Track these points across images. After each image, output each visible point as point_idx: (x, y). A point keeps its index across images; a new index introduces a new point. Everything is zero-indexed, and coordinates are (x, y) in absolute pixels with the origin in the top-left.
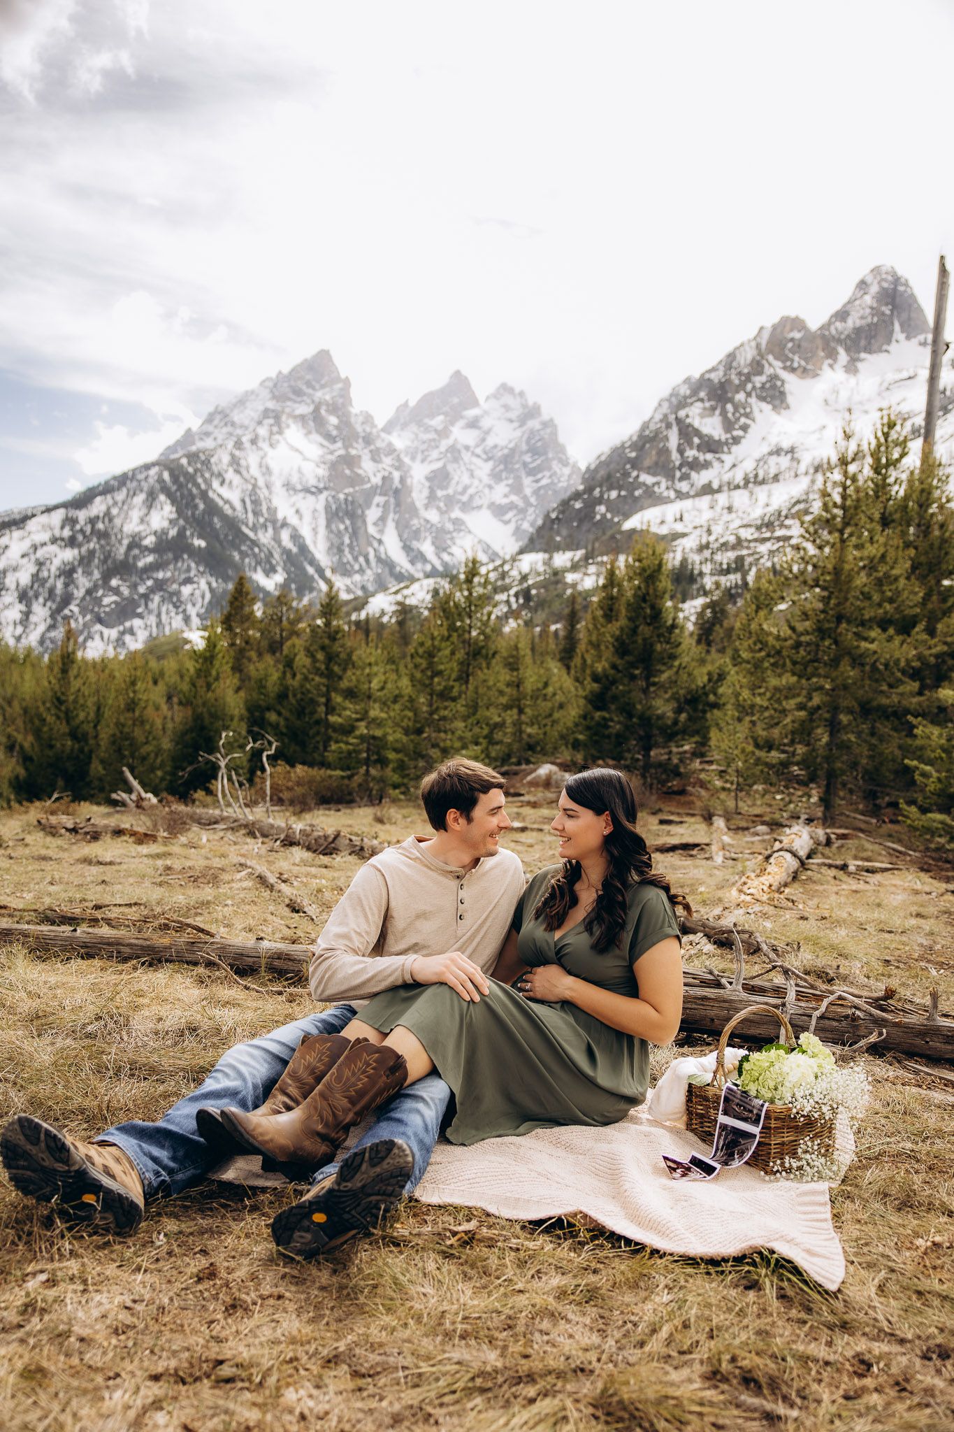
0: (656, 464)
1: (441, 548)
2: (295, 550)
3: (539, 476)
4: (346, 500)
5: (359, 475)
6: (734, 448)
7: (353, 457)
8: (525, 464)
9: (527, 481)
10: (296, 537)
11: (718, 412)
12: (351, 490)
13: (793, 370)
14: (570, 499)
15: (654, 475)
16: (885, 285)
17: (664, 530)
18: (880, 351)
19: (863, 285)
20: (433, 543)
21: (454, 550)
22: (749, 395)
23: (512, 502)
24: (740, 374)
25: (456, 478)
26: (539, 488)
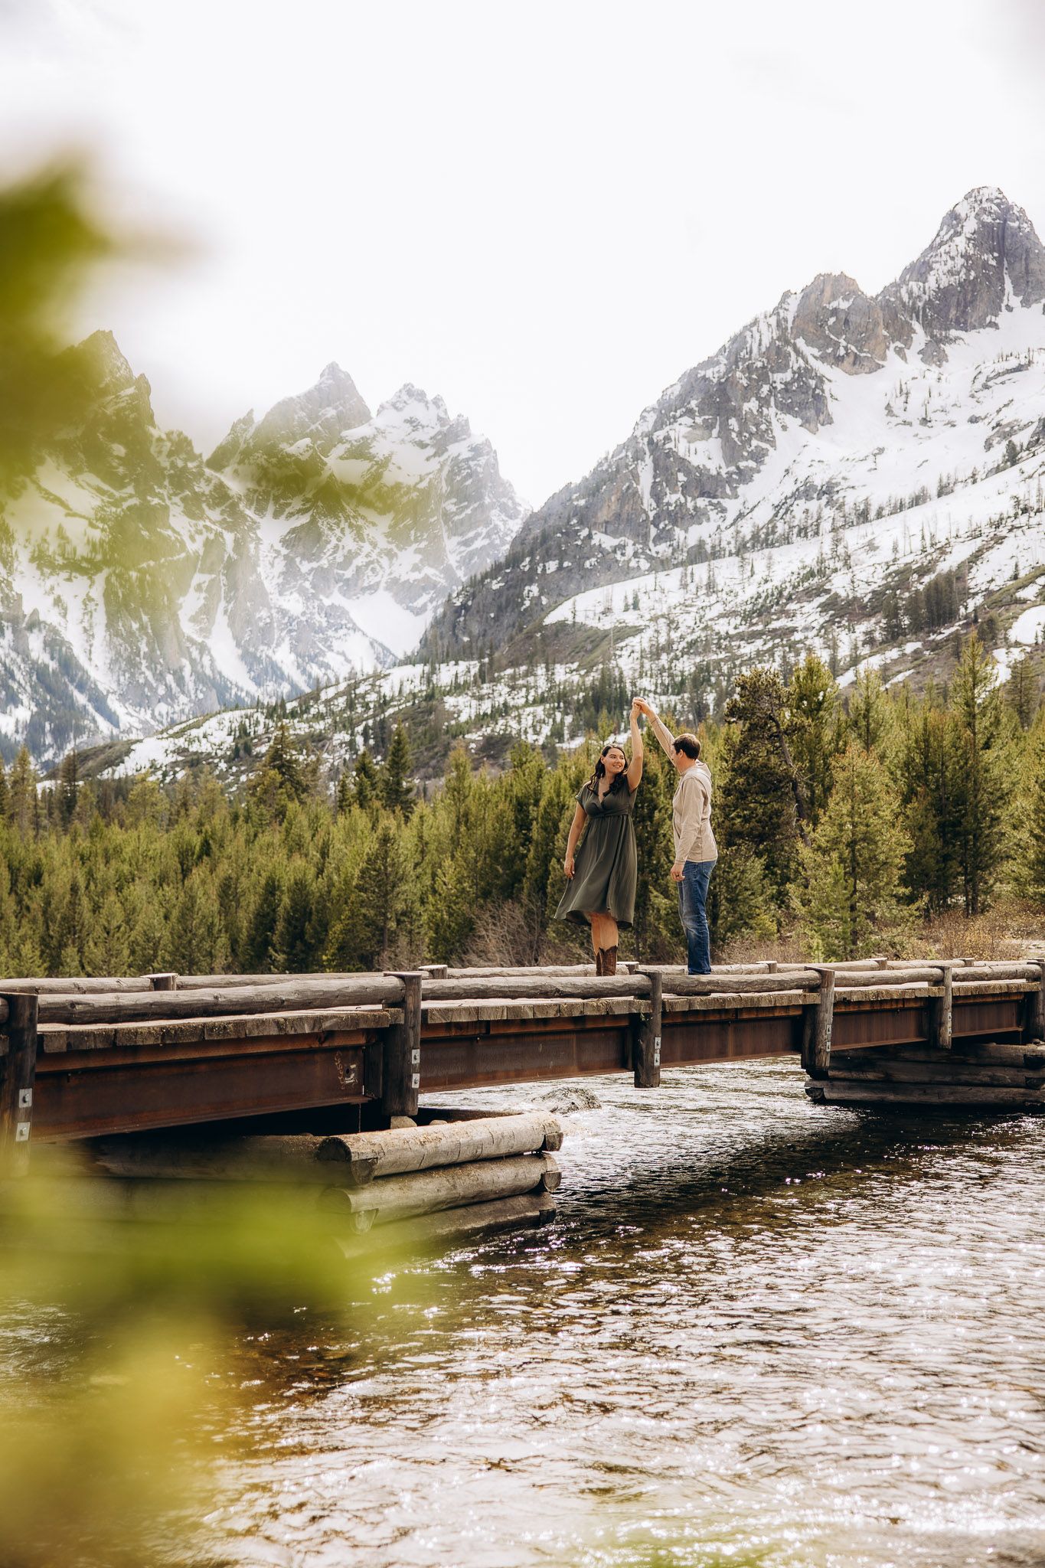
0: (618, 516)
1: (306, 657)
2: (53, 665)
3: (471, 534)
4: (141, 580)
5: (166, 539)
6: (742, 489)
7: (154, 509)
8: (447, 516)
9: (451, 544)
10: (54, 644)
11: (715, 432)
12: (152, 563)
13: (838, 360)
14: (485, 576)
15: (615, 534)
16: (988, 219)
17: (606, 624)
18: (983, 325)
19: (953, 219)
20: (293, 649)
21: (330, 658)
22: (764, 402)
23: (427, 578)
24: (749, 369)
25: (334, 541)
26: (471, 555)
